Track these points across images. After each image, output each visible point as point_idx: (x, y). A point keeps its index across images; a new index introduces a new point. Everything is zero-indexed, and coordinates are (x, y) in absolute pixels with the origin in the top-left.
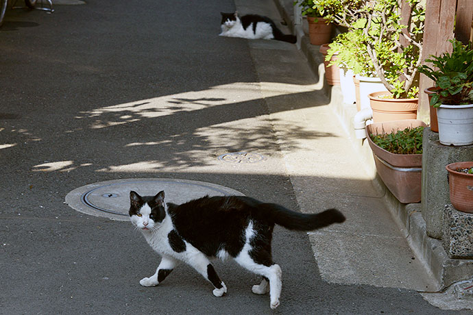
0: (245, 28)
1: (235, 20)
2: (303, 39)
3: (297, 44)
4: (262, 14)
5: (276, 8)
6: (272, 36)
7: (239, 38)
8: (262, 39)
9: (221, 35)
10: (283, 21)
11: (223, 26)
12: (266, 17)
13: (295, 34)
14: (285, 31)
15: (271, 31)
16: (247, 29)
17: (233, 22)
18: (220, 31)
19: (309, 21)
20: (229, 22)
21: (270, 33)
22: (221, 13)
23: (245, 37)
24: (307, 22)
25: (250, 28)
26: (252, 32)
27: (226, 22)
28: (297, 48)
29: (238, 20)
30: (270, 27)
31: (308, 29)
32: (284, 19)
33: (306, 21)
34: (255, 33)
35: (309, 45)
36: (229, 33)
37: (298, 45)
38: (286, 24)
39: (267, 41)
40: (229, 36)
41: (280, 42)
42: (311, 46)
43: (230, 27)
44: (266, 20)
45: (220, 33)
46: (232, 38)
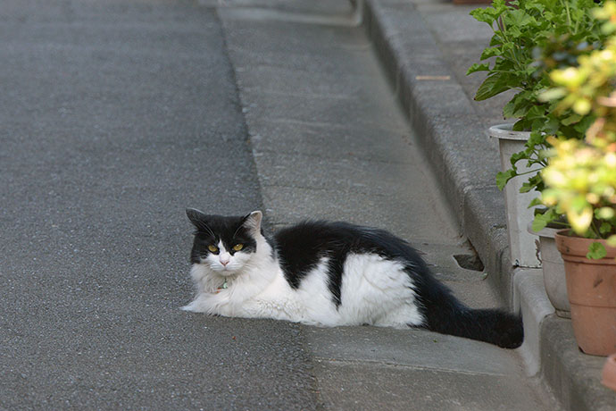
0: (294, 279)
1: (249, 245)
2: (548, 328)
3: (524, 349)
4: (368, 218)
5: (435, 194)
6: (412, 315)
7: (270, 321)
8: (368, 329)
9: (193, 307)
10: (466, 252)
11: (197, 271)
12: (383, 235)
13: (515, 310)
14: (474, 294)
15: (409, 293)
16: (304, 283)
17: (240, 255)
18: (188, 292)
19: (566, 253)
20: (222, 258)
21: (403, 301)
22: (191, 214)
23: (297, 318)
24: (559, 258)
25: (317, 278)
26: (325, 295)
27: (212, 257)
28: (522, 367)
29: (263, 246)
30: (405, 277)
31: (563, 288)
32: (469, 243)
33: (553, 253)
34: (337, 300)
35: (571, 356)
36: (225, 301)
37: (529, 352)
38: (478, 265)
39: (390, 335)
40: (225, 312)
41: (451, 338)
42: (581, 357)
43: (225, 278)
44: (385, 246)
45: (188, 301)
46: (240, 321)
